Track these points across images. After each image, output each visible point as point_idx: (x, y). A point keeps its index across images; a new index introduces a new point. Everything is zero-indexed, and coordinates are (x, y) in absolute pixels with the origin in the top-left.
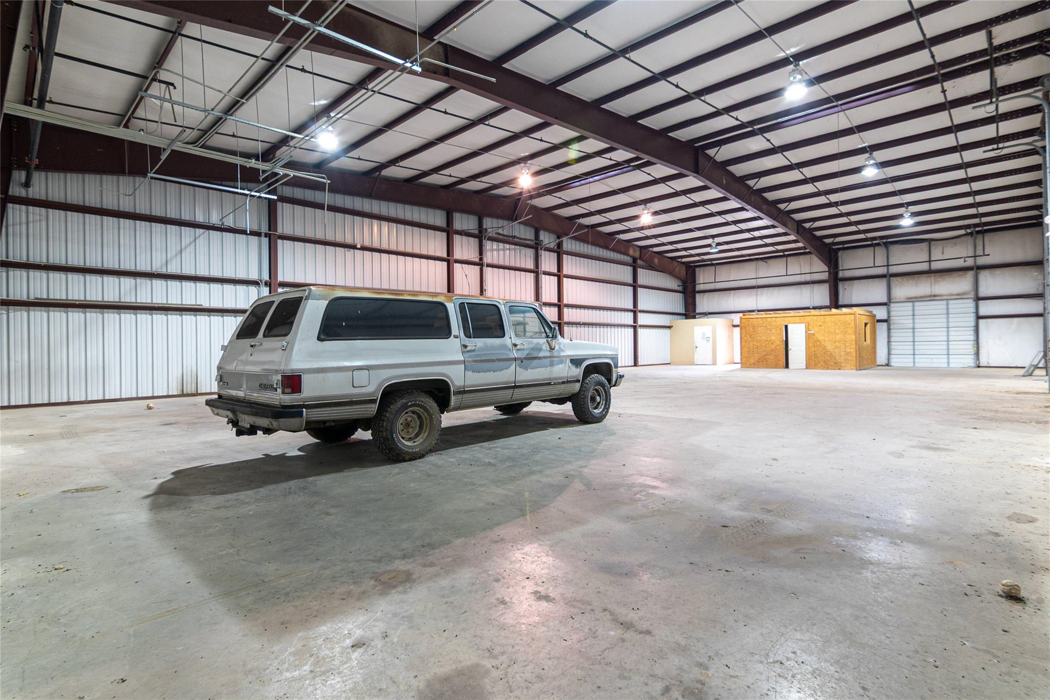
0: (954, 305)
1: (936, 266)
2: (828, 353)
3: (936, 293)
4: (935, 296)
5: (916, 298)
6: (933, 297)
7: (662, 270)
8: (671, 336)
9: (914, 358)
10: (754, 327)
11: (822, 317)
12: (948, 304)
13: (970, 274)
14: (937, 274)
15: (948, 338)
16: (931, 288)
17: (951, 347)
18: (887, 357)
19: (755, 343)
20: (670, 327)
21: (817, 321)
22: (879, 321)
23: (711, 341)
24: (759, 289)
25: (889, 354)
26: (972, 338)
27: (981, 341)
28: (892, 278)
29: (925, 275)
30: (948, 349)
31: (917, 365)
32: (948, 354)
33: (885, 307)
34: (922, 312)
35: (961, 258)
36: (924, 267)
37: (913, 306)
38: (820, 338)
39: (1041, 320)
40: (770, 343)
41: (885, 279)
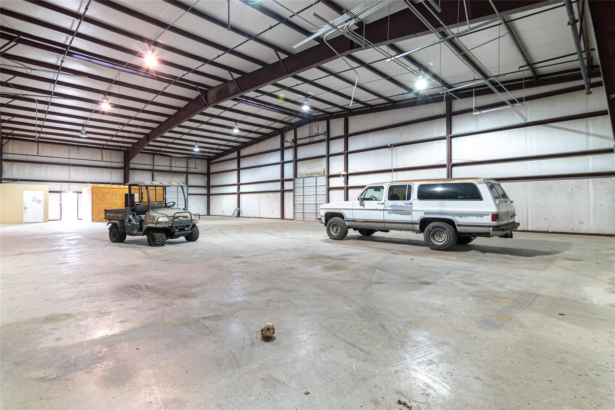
1: (174, 169)
10: (103, 194)
12: (178, 188)
13: (185, 175)
14: (173, 173)
16: (171, 179)
23: (42, 203)
27: (189, 205)
28: (154, 172)
29: (168, 173)
36: (168, 169)
39: (206, 197)
40: (115, 205)
41: (151, 172)
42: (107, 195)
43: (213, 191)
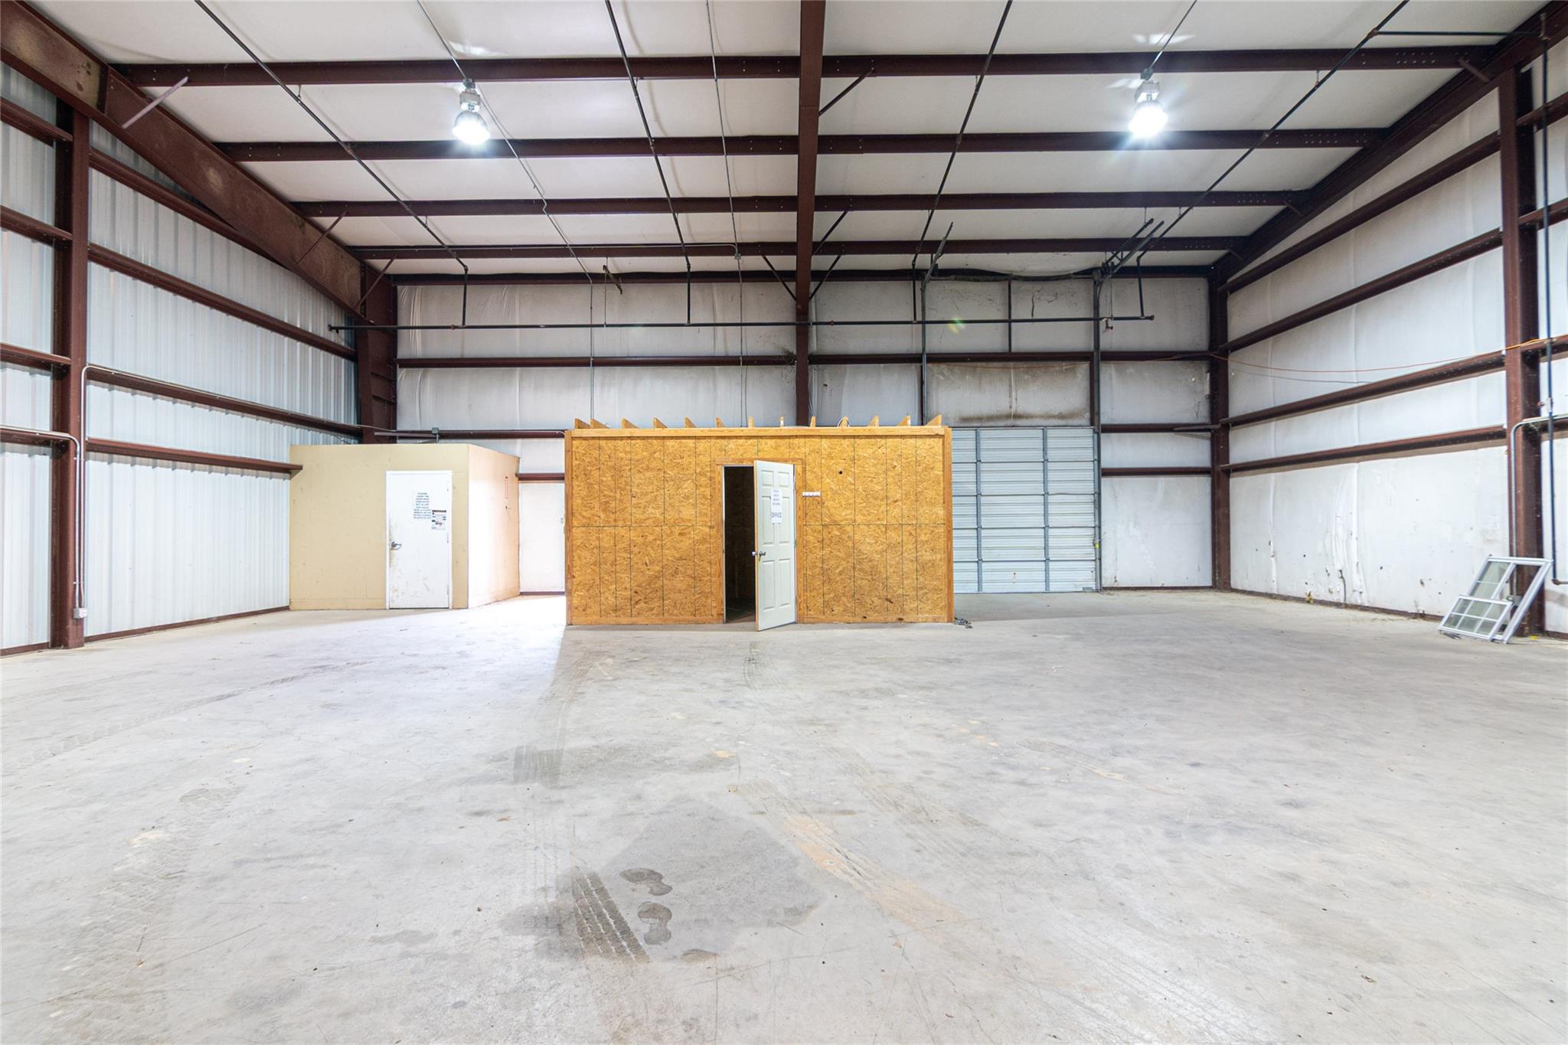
0: (1058, 439)
2: (865, 567)
3: (1021, 410)
4: (1017, 416)
5: (980, 419)
6: (1012, 420)
8: (293, 502)
9: (979, 571)
10: (617, 471)
11: (846, 442)
12: (1044, 439)
13: (1084, 369)
14: (1020, 364)
15: (1046, 521)
16: (1010, 396)
17: (1052, 542)
19: (622, 531)
20: (288, 470)
21: (830, 456)
23: (448, 523)
26: (1090, 520)
27: (1105, 529)
28: (929, 366)
29: (996, 364)
30: (1046, 548)
31: (987, 588)
32: (1047, 560)
34: (995, 455)
36: (993, 342)
37: (978, 440)
38: (843, 514)
39: (1204, 483)
40: (677, 530)
41: (914, 367)
42: (637, 479)
43: (1245, 446)
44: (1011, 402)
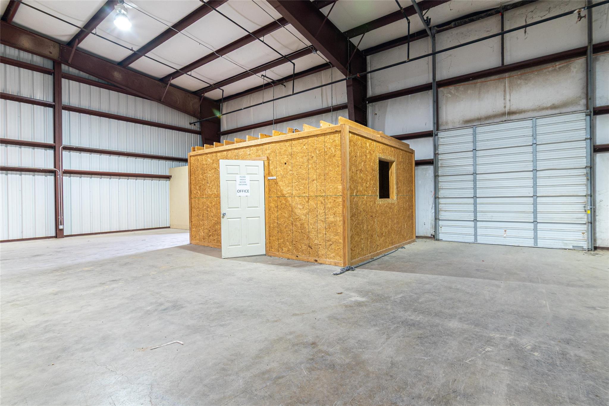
0: (548, 126)
2: (298, 224)
3: (514, 108)
4: (511, 113)
5: (479, 119)
6: (508, 116)
7: (138, 93)
8: (170, 189)
9: (475, 228)
10: (203, 171)
11: (288, 144)
12: (535, 127)
13: (579, 63)
15: (535, 192)
17: (540, 208)
18: (433, 223)
19: (205, 200)
20: (168, 177)
21: (280, 154)
22: (419, 163)
24: (279, 125)
25: (436, 219)
26: (583, 190)
27: (598, 198)
28: (441, 89)
29: (493, 77)
30: (535, 212)
31: (481, 240)
32: (535, 222)
33: (431, 139)
34: (489, 144)
35: (571, 12)
37: (474, 134)
38: (286, 190)
42: (209, 174)
44: (505, 103)
